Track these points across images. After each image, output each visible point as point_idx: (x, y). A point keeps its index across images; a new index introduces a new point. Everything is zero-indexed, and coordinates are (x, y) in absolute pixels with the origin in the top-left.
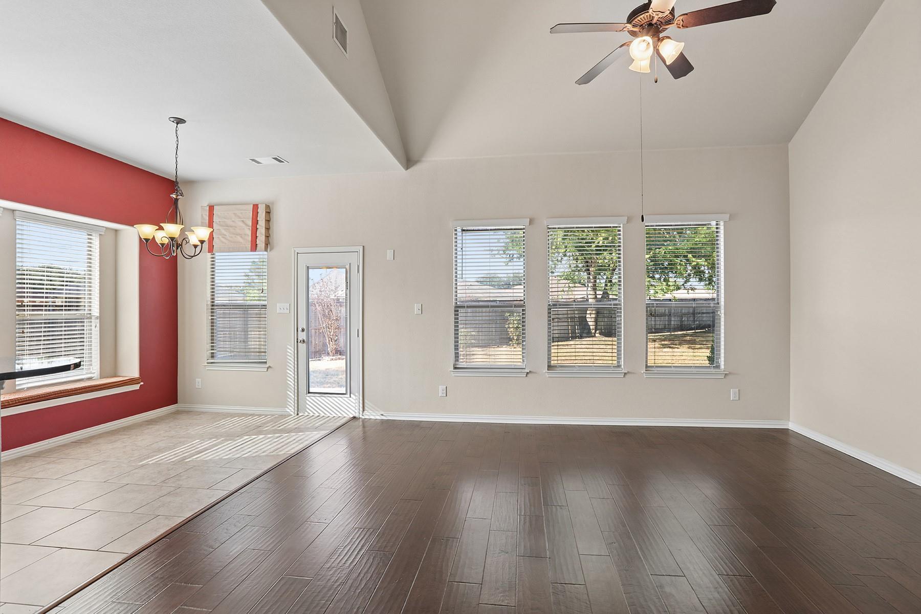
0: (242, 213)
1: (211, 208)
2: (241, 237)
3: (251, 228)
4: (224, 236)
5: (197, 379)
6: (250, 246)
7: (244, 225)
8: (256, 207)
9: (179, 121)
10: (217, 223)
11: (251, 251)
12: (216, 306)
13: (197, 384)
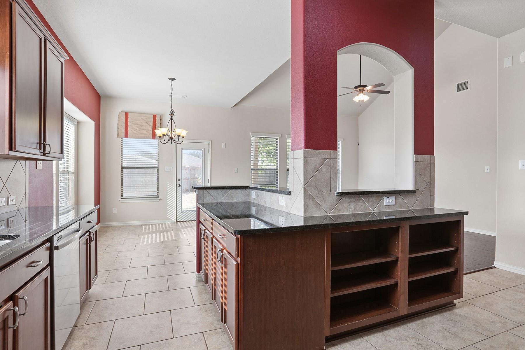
0: (146, 118)
1: (127, 114)
2: (146, 131)
3: (152, 127)
4: (135, 130)
5: (114, 208)
6: (152, 136)
7: (148, 125)
8: (155, 116)
9: (172, 79)
10: (131, 122)
11: (152, 139)
12: (124, 167)
13: (114, 210)
